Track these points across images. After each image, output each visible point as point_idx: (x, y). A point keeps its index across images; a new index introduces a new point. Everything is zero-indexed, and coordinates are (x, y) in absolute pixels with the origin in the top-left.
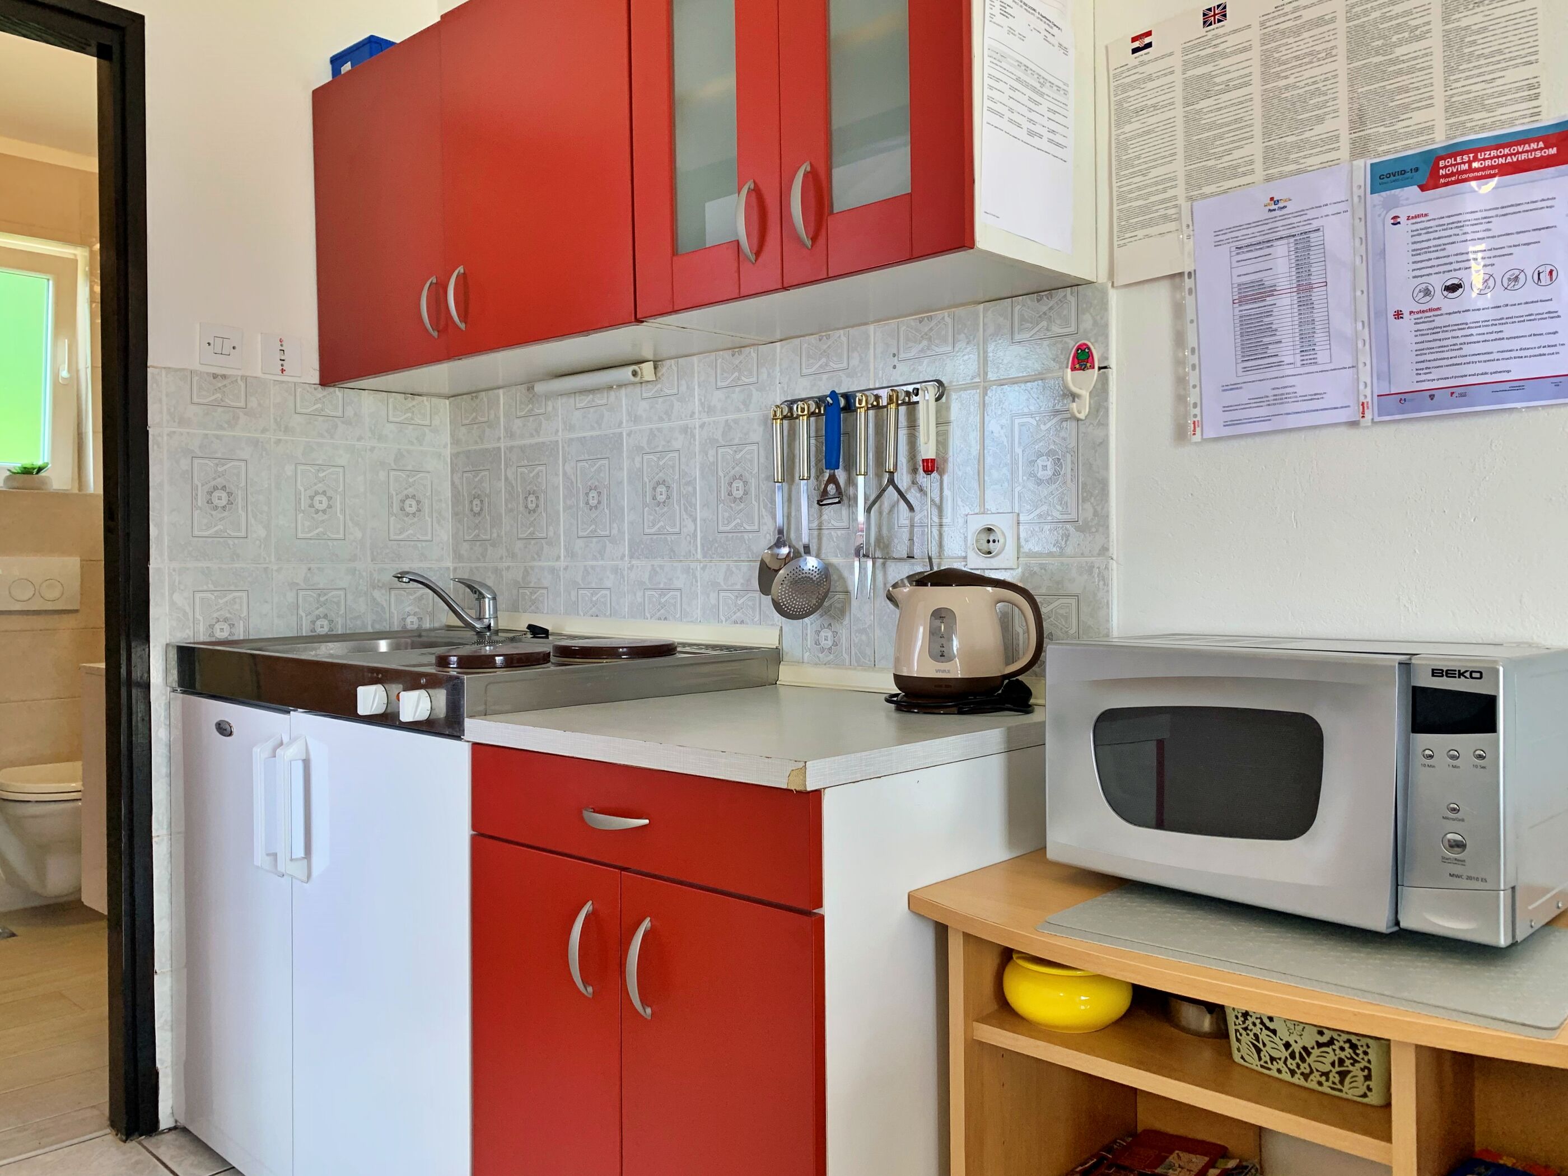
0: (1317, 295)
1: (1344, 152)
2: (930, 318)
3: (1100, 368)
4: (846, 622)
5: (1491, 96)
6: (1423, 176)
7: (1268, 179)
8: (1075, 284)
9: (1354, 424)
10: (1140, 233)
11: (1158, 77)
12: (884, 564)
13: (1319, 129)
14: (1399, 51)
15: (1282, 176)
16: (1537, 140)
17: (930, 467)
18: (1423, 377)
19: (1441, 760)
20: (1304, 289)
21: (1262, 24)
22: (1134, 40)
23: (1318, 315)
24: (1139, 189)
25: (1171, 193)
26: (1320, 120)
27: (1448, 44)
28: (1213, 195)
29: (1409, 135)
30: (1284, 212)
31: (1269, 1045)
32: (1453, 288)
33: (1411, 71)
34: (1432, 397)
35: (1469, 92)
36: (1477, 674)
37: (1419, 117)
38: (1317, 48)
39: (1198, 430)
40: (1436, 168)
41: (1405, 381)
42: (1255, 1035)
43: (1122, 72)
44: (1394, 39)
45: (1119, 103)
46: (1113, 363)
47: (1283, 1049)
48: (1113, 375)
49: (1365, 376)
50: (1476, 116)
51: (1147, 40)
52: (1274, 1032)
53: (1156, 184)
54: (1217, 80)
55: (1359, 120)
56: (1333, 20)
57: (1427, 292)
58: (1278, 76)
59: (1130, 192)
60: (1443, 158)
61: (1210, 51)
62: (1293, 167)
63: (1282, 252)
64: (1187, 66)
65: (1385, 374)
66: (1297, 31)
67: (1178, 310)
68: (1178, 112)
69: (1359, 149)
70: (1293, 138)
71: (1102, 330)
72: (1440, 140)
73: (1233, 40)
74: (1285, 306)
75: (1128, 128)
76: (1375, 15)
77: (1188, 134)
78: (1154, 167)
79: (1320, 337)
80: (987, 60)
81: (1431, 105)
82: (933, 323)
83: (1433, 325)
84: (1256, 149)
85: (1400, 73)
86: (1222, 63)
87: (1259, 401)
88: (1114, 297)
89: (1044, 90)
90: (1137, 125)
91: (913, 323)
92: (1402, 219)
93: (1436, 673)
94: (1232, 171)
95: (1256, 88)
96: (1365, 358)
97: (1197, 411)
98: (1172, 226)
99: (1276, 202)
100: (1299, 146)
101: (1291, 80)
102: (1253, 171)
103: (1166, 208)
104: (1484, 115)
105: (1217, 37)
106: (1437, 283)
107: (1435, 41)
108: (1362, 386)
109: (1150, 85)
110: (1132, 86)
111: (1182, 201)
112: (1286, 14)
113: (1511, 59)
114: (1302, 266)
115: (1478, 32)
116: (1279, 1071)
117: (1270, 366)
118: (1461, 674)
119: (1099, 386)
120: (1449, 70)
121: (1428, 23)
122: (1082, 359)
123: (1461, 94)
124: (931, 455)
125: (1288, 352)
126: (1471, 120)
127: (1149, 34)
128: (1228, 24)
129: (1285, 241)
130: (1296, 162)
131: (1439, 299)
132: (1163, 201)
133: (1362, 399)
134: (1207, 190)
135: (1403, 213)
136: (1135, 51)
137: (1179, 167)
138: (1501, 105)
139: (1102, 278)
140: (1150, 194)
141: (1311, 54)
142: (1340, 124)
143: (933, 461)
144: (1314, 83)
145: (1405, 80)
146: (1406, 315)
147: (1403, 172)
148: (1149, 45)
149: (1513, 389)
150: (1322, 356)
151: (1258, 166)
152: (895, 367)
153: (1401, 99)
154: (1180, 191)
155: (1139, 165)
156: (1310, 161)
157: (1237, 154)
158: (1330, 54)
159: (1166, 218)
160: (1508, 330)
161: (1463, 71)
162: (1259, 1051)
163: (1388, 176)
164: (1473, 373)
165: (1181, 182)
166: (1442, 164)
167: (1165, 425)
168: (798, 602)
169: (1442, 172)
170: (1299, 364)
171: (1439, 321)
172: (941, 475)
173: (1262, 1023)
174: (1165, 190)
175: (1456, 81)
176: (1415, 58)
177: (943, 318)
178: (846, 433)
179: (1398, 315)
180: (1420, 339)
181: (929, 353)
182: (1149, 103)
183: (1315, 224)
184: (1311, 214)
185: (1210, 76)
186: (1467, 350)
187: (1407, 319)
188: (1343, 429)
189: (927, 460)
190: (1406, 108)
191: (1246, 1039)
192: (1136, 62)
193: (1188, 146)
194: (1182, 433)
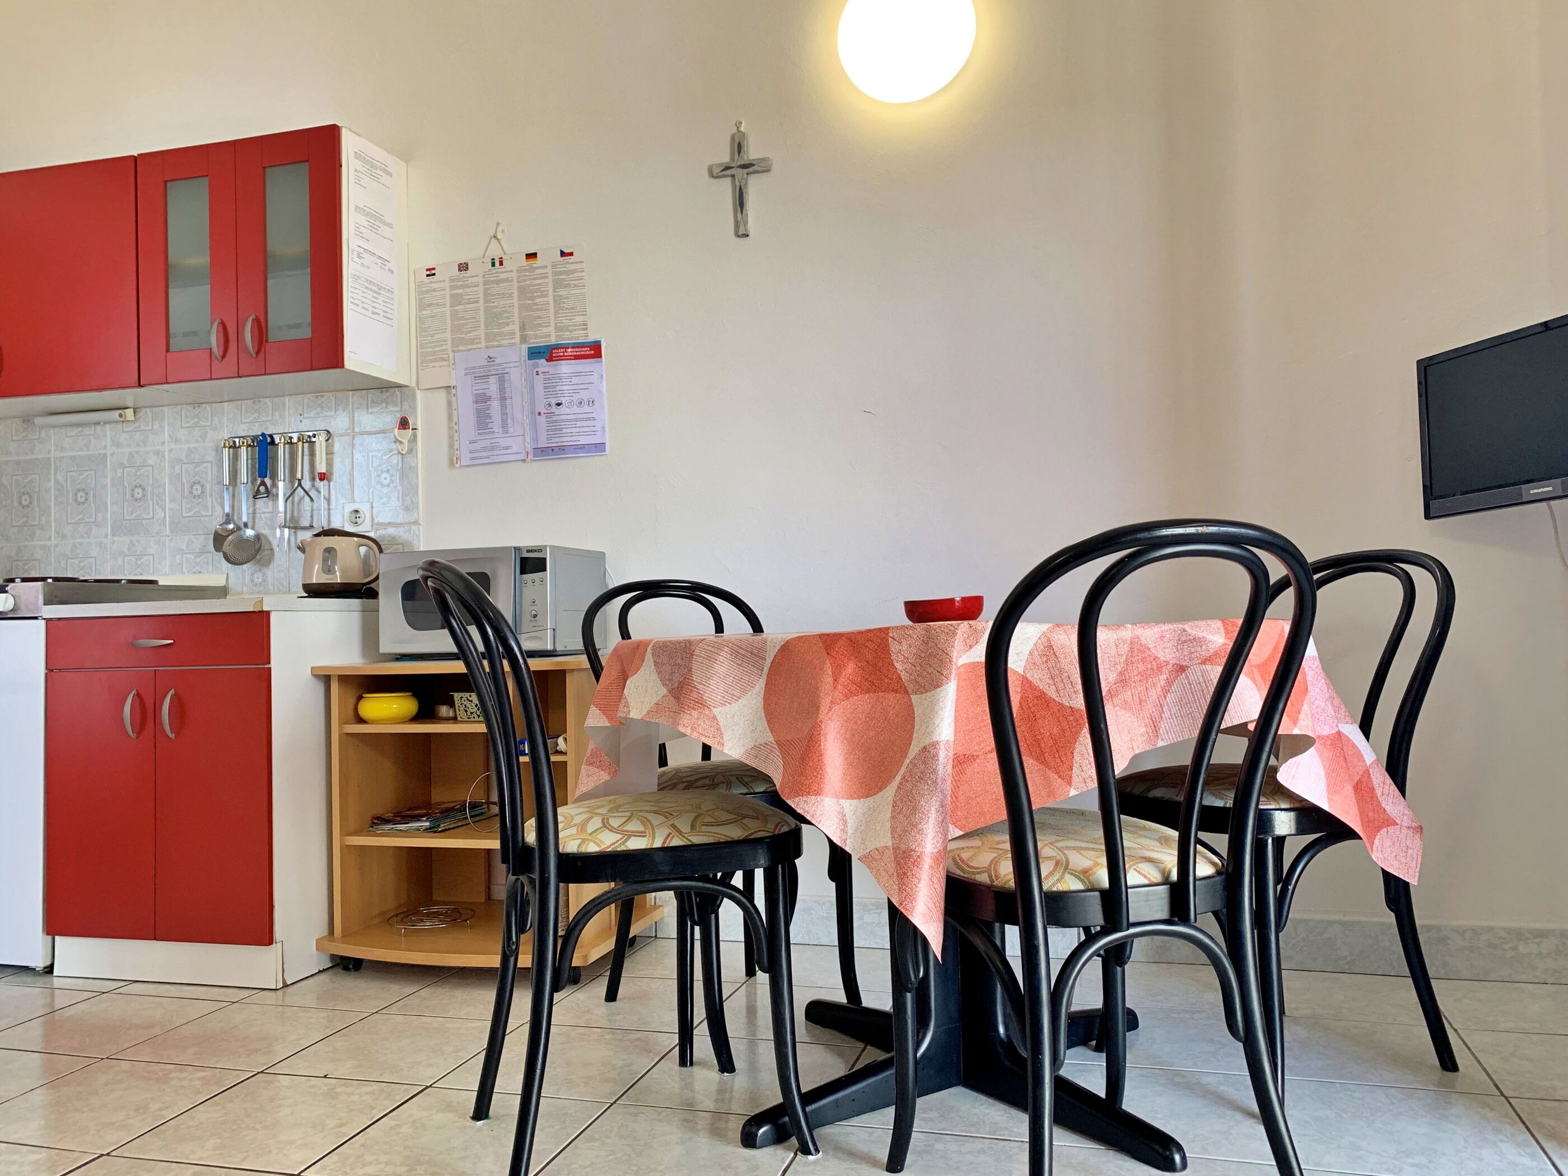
0: (508, 402)
1: (518, 340)
2: (322, 396)
3: (413, 429)
4: (271, 566)
5: (570, 326)
6: (547, 356)
7: (487, 347)
8: (400, 386)
9: (524, 461)
10: (431, 365)
11: (438, 291)
12: (295, 532)
13: (507, 328)
14: (537, 300)
15: (493, 347)
16: (587, 347)
17: (323, 477)
18: (549, 442)
19: (530, 582)
20: (503, 398)
21: (484, 276)
22: (428, 270)
23: (509, 411)
24: (430, 343)
25: (444, 347)
26: (508, 324)
27: (555, 301)
28: (463, 351)
29: (541, 337)
30: (493, 363)
31: (470, 707)
32: (559, 404)
33: (541, 309)
34: (553, 450)
35: (563, 323)
36: (540, 551)
37: (545, 330)
38: (506, 292)
39: (459, 461)
40: (552, 353)
41: (543, 443)
42: (465, 705)
43: (422, 285)
44: (535, 294)
45: (421, 299)
46: (419, 427)
47: (474, 707)
48: (419, 433)
49: (528, 440)
50: (566, 333)
51: (433, 272)
52: (471, 701)
53: (438, 342)
54: (465, 297)
55: (523, 327)
56: (512, 281)
57: (550, 405)
58: (490, 301)
59: (426, 344)
60: (555, 349)
61: (462, 283)
62: (497, 343)
63: (493, 380)
64: (452, 288)
65: (535, 439)
66: (498, 282)
67: (449, 404)
68: (448, 310)
69: (524, 339)
70: (497, 330)
71: (413, 410)
72: (553, 340)
73: (471, 280)
74: (495, 405)
75: (425, 312)
76: (528, 282)
77: (452, 320)
78: (437, 334)
79: (509, 421)
80: (350, 279)
81: (549, 326)
82: (323, 400)
83: (551, 419)
84: (481, 332)
85: (538, 310)
86: (467, 290)
87: (484, 449)
88: (419, 395)
89: (380, 292)
90: (429, 312)
91: (312, 398)
92: (540, 373)
93: (528, 551)
94: (472, 341)
95: (481, 304)
96: (528, 431)
97: (458, 452)
98: (445, 363)
99: (491, 358)
100: (500, 334)
101: (496, 304)
102: (480, 343)
103: (443, 354)
104: (569, 333)
105: (464, 277)
106: (553, 401)
107: (550, 299)
108: (526, 444)
109: (434, 294)
110: (427, 292)
111: (450, 351)
112: (493, 274)
113: (578, 312)
114: (502, 389)
115: (565, 298)
116: (474, 718)
117: (489, 433)
118: (536, 551)
119: (412, 437)
120: (556, 312)
121: (548, 291)
122: (404, 424)
123: (560, 323)
124: (323, 470)
125: (497, 427)
126: (564, 335)
127: (434, 269)
128: (469, 273)
129: (494, 377)
130: (498, 341)
131: (554, 409)
132: (441, 351)
133: (527, 450)
134: (461, 348)
135: (541, 370)
136: (428, 275)
137: (448, 335)
138: (575, 330)
139: (413, 384)
140: (436, 346)
141: (503, 294)
142: (516, 327)
143: (324, 474)
144: (505, 307)
145: (539, 313)
146: (542, 413)
147: (539, 353)
148: (434, 274)
149: (581, 448)
150: (511, 430)
151: (483, 340)
152: (301, 421)
153: (539, 321)
154: (449, 346)
155: (430, 331)
156: (504, 342)
157: (473, 334)
158: (511, 296)
159: (443, 359)
160: (579, 424)
161: (561, 313)
162: (466, 711)
163: (534, 353)
164: (567, 441)
165: (449, 342)
166: (554, 351)
167: (445, 461)
168: (238, 556)
169: (554, 355)
170: (501, 432)
171: (554, 418)
172: (329, 481)
173: (468, 699)
174: (442, 345)
175: (559, 317)
176: (543, 305)
177: (329, 397)
178: (272, 458)
179: (539, 414)
180: (547, 425)
181: (321, 415)
182: (435, 302)
183: (507, 370)
184: (505, 366)
185: (461, 295)
186: (564, 431)
187: (543, 417)
188: (521, 462)
189: (321, 473)
190: (540, 325)
191: (462, 709)
192: (428, 281)
193: (452, 326)
194: (452, 462)
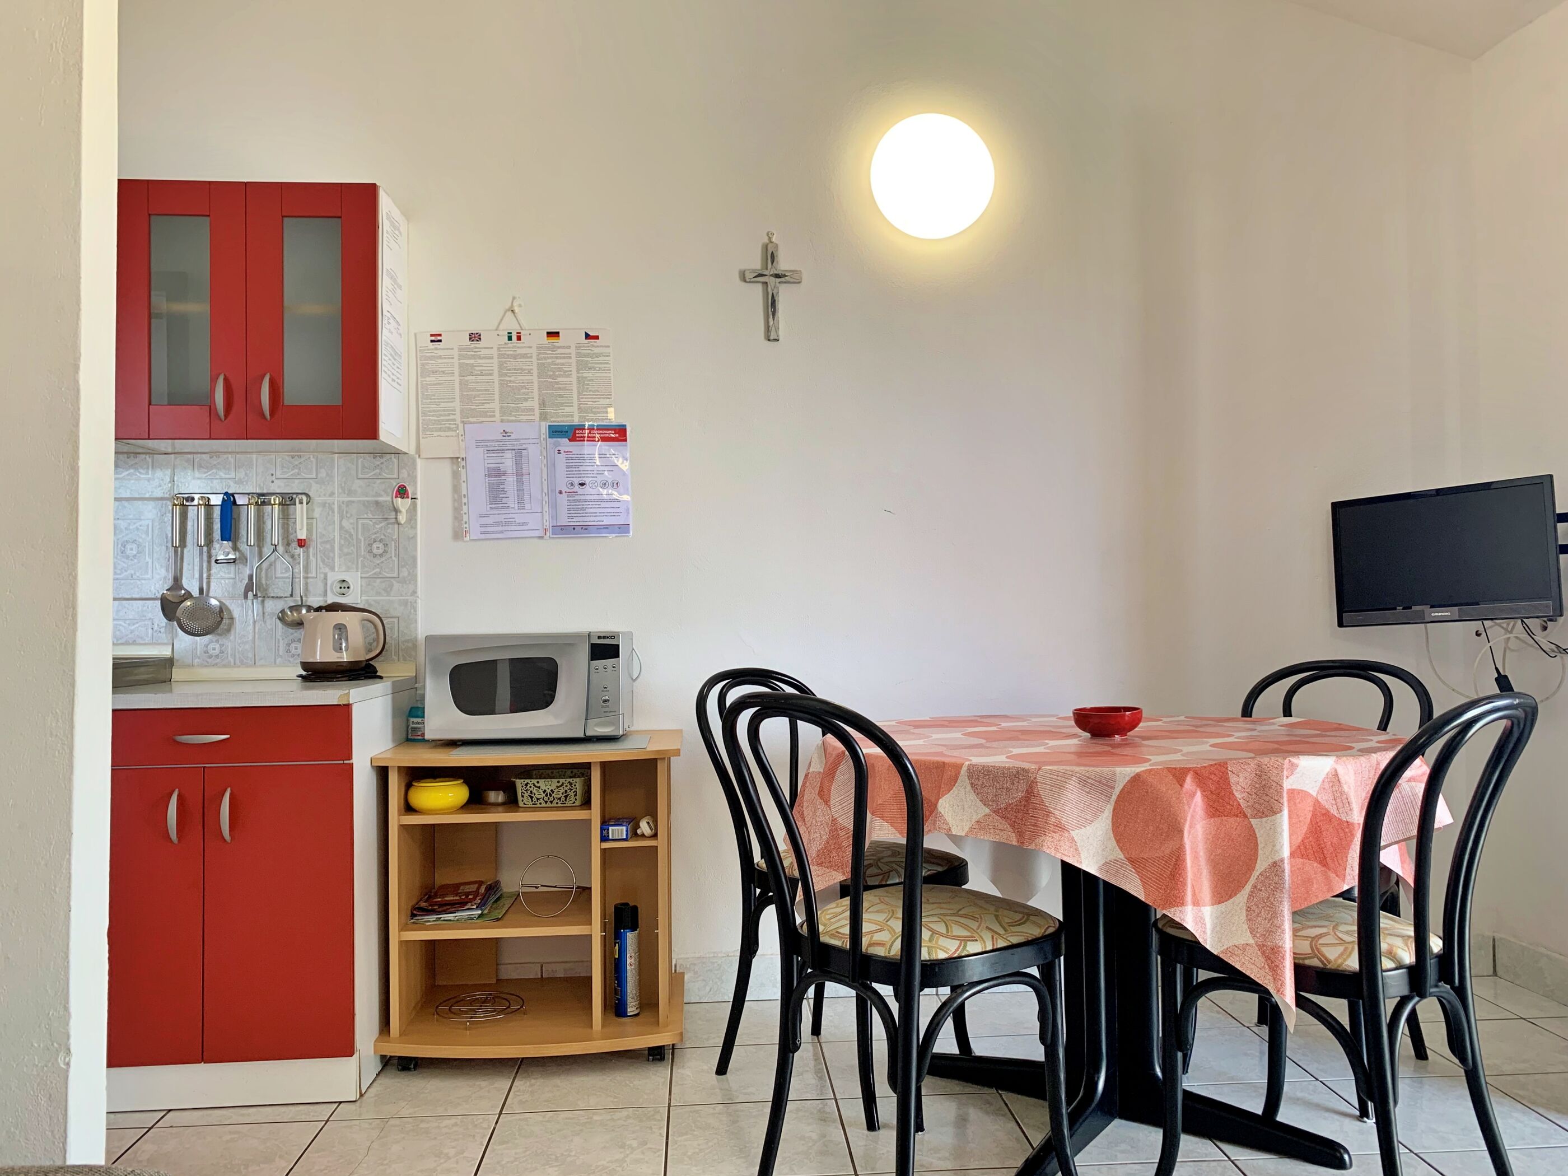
0: (525, 478)
1: (537, 417)
2: (300, 456)
3: (412, 499)
4: (232, 637)
5: (595, 408)
6: (571, 435)
7: (502, 421)
8: (398, 453)
9: (541, 537)
10: (436, 434)
11: (445, 358)
12: (263, 602)
13: (525, 404)
14: (559, 379)
15: (509, 421)
16: (612, 430)
17: (301, 543)
18: (570, 520)
19: (601, 669)
20: (519, 474)
21: (499, 348)
22: (432, 335)
23: (526, 487)
24: (434, 411)
25: (452, 417)
26: (526, 400)
27: (579, 383)
28: (474, 423)
29: (563, 416)
30: (509, 438)
31: (537, 794)
32: (582, 484)
33: (564, 389)
34: (574, 529)
35: (587, 404)
36: (613, 637)
37: (567, 409)
38: (524, 367)
39: (468, 535)
40: (575, 433)
41: (564, 521)
42: (531, 792)
43: (425, 350)
44: (557, 373)
45: (423, 365)
46: (419, 496)
47: (542, 793)
48: (419, 502)
49: (546, 517)
50: (590, 415)
51: (439, 338)
52: (539, 787)
53: (444, 411)
54: (477, 368)
55: (543, 405)
56: (531, 357)
57: (572, 485)
58: (506, 375)
59: (429, 411)
60: (579, 429)
61: (473, 353)
62: (514, 418)
63: (509, 455)
64: (461, 357)
65: (555, 516)
66: (515, 357)
67: (456, 475)
68: (456, 378)
69: (543, 417)
70: (513, 405)
71: (414, 480)
72: (576, 421)
73: (484, 352)
74: (511, 480)
75: (428, 379)
76: (550, 361)
77: (461, 390)
78: (444, 402)
79: (526, 497)
80: (383, 346)
81: (572, 406)
82: (302, 460)
83: (574, 499)
84: (496, 405)
85: (560, 389)
86: (480, 361)
87: (497, 524)
88: (419, 462)
89: (396, 358)
90: (434, 379)
91: (287, 457)
92: (562, 452)
93: (599, 638)
94: (485, 414)
95: (496, 377)
96: (546, 508)
97: (467, 526)
98: (454, 433)
99: (506, 433)
100: (517, 409)
101: (512, 379)
102: (494, 416)
103: (450, 424)
104: (592, 415)
105: (476, 348)
106: (576, 481)
107: (574, 379)
108: (545, 521)
109: (440, 361)
110: (431, 358)
111: (458, 421)
112: (509, 348)
113: (603, 395)
114: (518, 464)
115: (590, 380)
116: (540, 804)
117: (503, 508)
118: (608, 638)
119: (412, 508)
120: (579, 394)
121: (571, 371)
122: (402, 492)
123: (584, 404)
124: (304, 537)
125: (512, 502)
126: (588, 416)
127: (440, 335)
128: (481, 344)
129: (510, 451)
130: (515, 416)
131: (577, 488)
132: (448, 420)
133: (545, 527)
134: (471, 420)
135: (562, 449)
136: (432, 341)
137: (457, 405)
138: (599, 412)
139: (412, 451)
140: (441, 415)
141: (521, 369)
142: (535, 404)
143: (304, 540)
144: (523, 383)
145: (561, 392)
146: (564, 492)
147: (561, 432)
148: (440, 341)
149: (604, 528)
150: (527, 506)
151: (497, 414)
152: (273, 482)
153: (560, 400)
154: (458, 417)
155: (434, 399)
156: (521, 417)
157: (487, 406)
158: (530, 372)
159: (449, 429)
160: (603, 505)
161: (585, 395)
162: (532, 797)
163: (556, 432)
164: (591, 520)
165: (458, 412)
166: (577, 432)
167: (449, 532)
168: (195, 626)
169: (577, 435)
170: (517, 508)
171: (577, 497)
172: (308, 549)
173: (534, 785)
174: (449, 415)
175: (582, 398)
176: (566, 384)
177: (309, 458)
178: (235, 519)
179: (561, 492)
180: (569, 504)
181: (299, 477)
182: (440, 369)
183: (524, 446)
184: (522, 442)
185: (473, 366)
186: (588, 511)
187: (564, 495)
188: (536, 540)
189: (301, 540)
190: (562, 404)
191: (526, 795)
192: (433, 347)
193: (462, 395)
194: (458, 535)
